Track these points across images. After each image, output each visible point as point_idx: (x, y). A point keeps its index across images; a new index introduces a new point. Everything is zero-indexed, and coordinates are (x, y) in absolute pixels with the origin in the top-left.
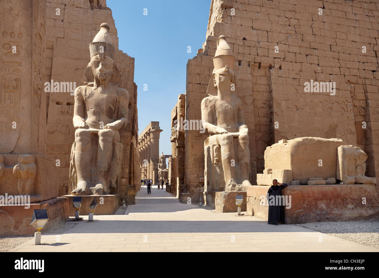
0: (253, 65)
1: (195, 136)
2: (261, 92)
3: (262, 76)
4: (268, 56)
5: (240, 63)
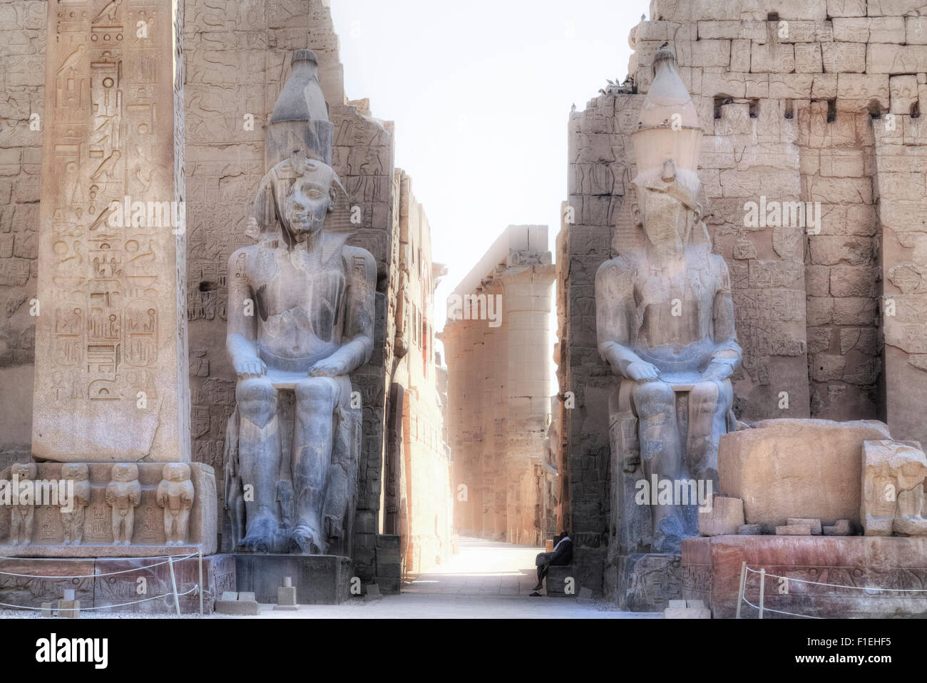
0: (805, 109)
1: (590, 373)
2: (837, 204)
3: (844, 146)
4: (864, 73)
5: (754, 106)
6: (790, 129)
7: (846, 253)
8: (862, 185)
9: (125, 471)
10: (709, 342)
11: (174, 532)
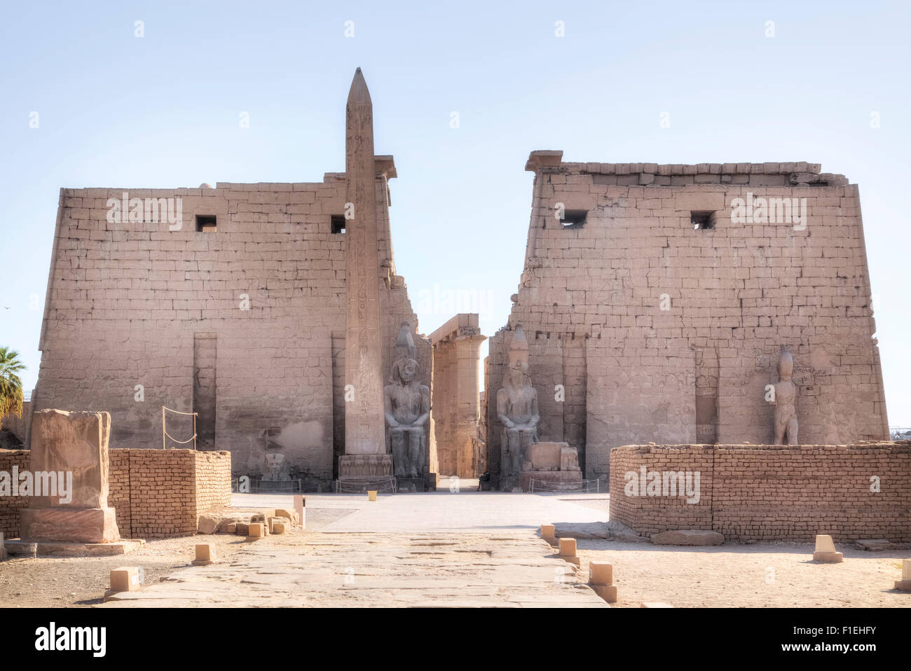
0: (565, 336)
2: (575, 366)
3: (576, 347)
4: (584, 324)
5: (548, 335)
6: (559, 342)
7: (576, 382)
8: (582, 360)
9: (373, 458)
10: (530, 415)
11: (387, 473)
